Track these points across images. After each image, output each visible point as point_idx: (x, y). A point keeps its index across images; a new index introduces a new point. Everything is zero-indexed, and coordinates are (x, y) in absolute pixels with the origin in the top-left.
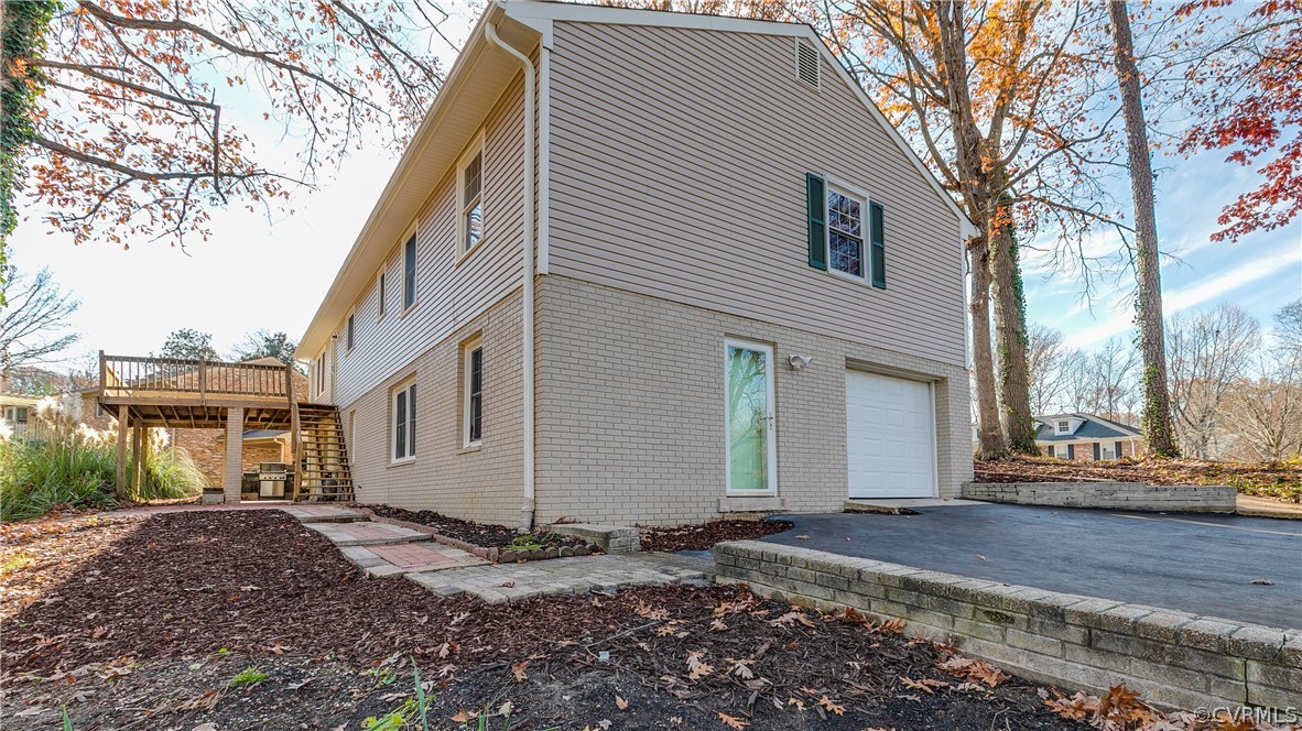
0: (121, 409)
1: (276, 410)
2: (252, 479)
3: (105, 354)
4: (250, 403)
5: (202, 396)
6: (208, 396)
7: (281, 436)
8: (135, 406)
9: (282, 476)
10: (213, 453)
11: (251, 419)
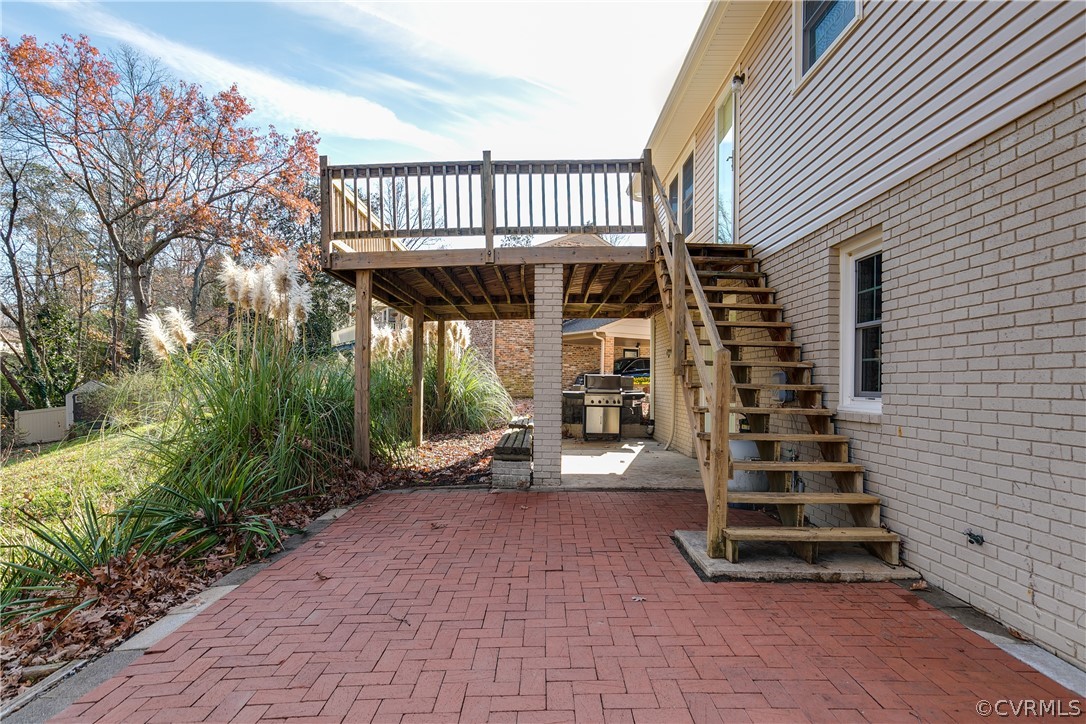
0: (359, 277)
1: (624, 266)
2: (574, 401)
3: (331, 163)
4: (574, 250)
5: (489, 242)
6: (499, 241)
7: (601, 329)
8: (377, 270)
9: (617, 398)
10: (531, 352)
11: (574, 298)
